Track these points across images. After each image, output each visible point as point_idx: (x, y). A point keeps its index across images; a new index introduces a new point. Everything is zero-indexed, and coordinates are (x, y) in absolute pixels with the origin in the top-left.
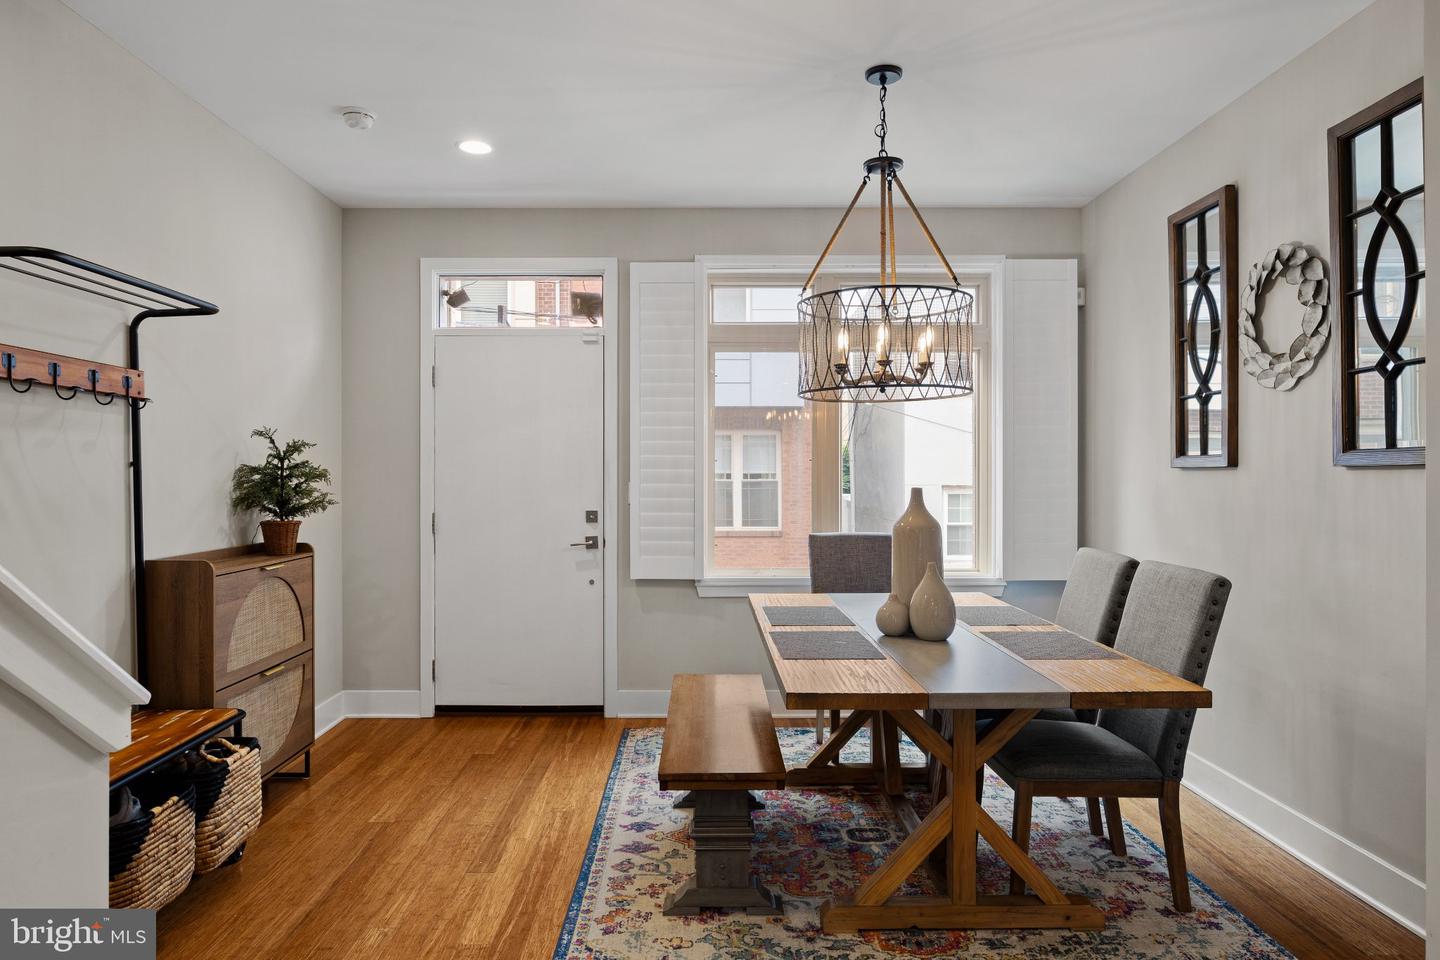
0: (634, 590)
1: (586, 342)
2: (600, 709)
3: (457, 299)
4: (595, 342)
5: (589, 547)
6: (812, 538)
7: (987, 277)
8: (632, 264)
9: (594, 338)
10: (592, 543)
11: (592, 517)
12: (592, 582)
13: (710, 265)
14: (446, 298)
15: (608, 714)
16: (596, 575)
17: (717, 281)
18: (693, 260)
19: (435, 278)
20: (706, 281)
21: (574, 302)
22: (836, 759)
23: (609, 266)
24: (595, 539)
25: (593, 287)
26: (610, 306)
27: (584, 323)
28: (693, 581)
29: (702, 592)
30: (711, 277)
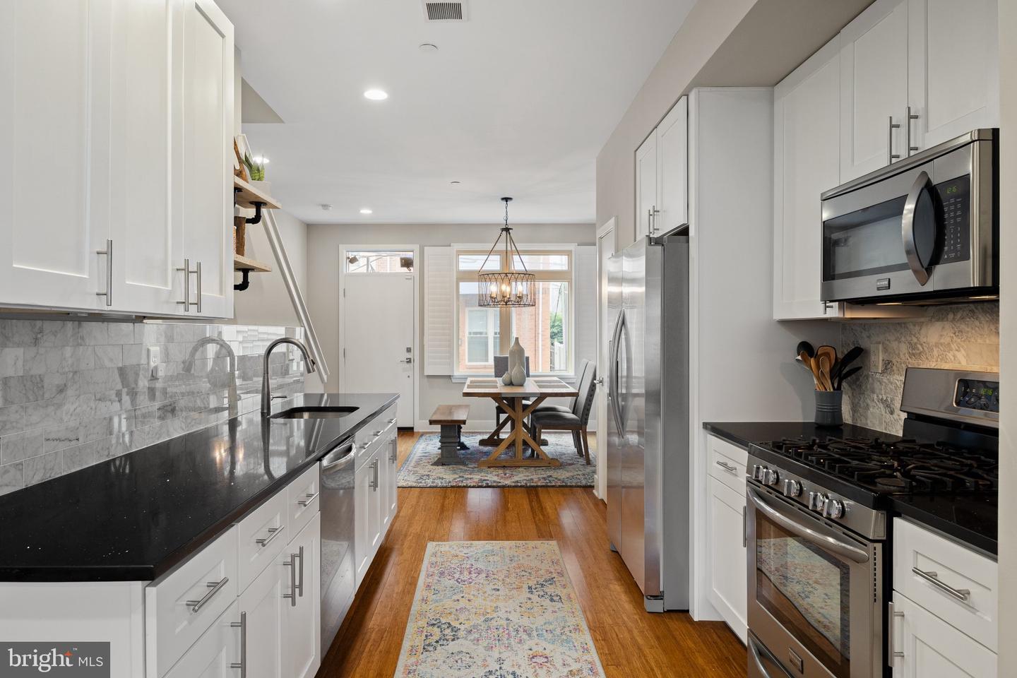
0: (426, 379)
1: (407, 279)
2: (412, 428)
3: (353, 260)
4: (411, 279)
5: (408, 362)
6: (495, 357)
7: (571, 251)
8: (426, 248)
9: (410, 277)
10: (409, 361)
11: (409, 350)
12: (409, 377)
13: (457, 247)
14: (348, 261)
15: (415, 430)
16: (410, 374)
17: (460, 253)
18: (450, 246)
19: (345, 252)
20: (455, 252)
21: (401, 261)
22: (498, 436)
23: (416, 247)
24: (410, 359)
25: (409, 255)
26: (416, 263)
27: (405, 270)
28: (450, 376)
29: (454, 381)
30: (458, 251)
